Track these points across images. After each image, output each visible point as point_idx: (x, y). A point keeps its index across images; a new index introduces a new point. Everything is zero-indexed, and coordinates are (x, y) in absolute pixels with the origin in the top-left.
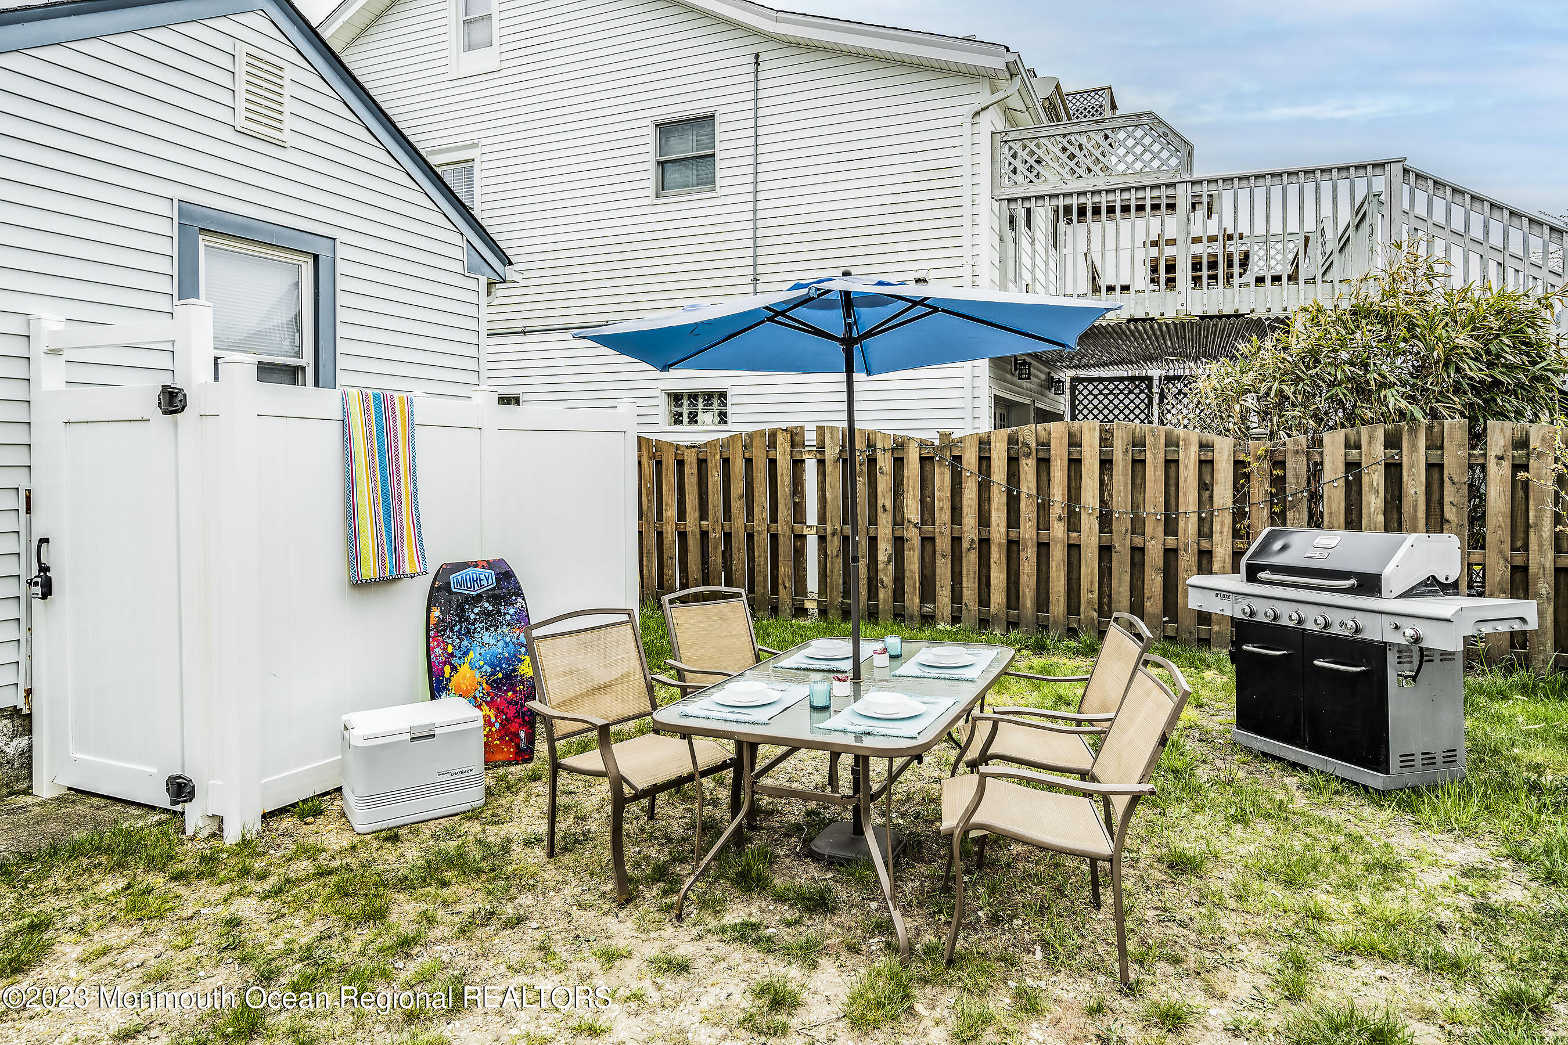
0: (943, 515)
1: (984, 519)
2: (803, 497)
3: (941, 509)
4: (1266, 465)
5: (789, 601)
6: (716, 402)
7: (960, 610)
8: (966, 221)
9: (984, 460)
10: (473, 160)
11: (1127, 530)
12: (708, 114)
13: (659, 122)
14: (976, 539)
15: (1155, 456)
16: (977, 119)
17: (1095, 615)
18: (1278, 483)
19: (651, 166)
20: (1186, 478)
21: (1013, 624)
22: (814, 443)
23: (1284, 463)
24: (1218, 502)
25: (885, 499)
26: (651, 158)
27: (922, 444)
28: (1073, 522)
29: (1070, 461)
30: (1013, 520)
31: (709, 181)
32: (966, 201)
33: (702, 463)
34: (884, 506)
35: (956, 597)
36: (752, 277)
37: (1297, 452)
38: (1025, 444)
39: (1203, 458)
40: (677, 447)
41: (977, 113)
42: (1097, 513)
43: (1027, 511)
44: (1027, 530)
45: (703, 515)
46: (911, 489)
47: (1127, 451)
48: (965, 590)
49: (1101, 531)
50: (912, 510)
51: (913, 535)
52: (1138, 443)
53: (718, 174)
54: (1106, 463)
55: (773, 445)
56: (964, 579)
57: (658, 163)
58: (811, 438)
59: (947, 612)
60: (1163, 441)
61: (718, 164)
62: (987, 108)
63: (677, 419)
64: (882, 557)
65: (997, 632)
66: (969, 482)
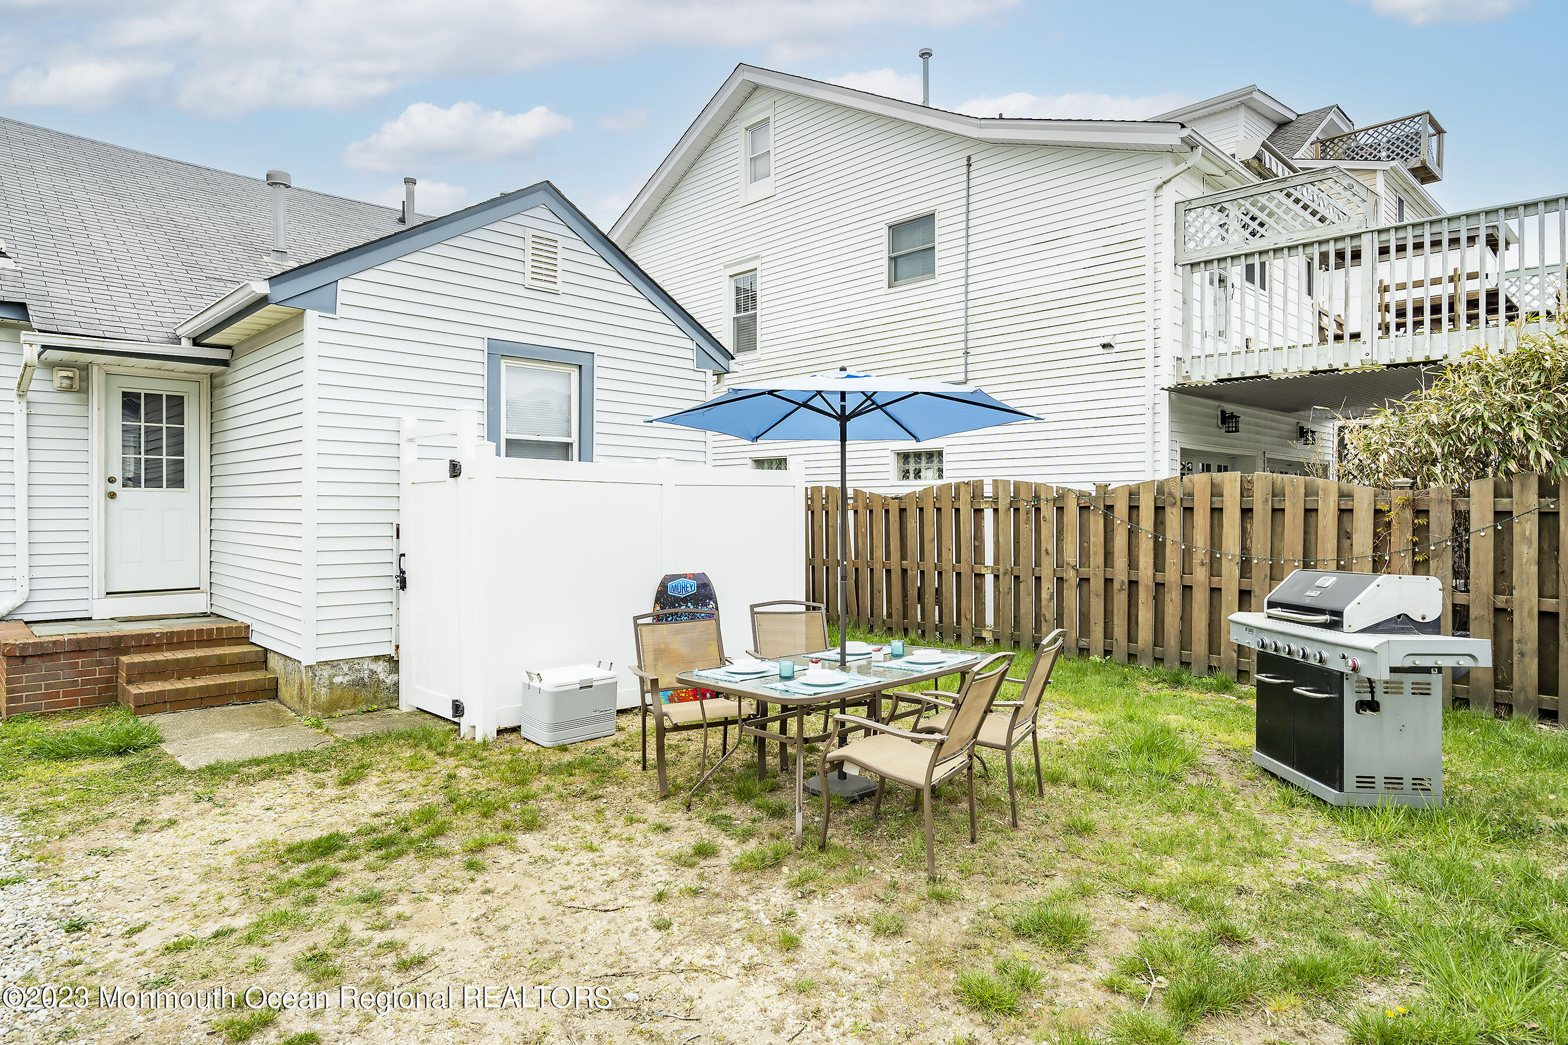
0: (1097, 558)
1: (1132, 564)
2: (982, 541)
3: (1096, 553)
4: (1408, 514)
5: (970, 631)
6: (936, 460)
7: (1112, 645)
8: (1148, 288)
9: (1133, 509)
10: (756, 269)
11: (1266, 576)
12: (929, 213)
13: (890, 224)
14: (1126, 582)
15: (1294, 505)
16: (1160, 193)
17: (1235, 655)
18: (1421, 532)
19: (885, 262)
20: (1325, 527)
21: (1158, 660)
22: (991, 495)
23: (1428, 511)
24: (1357, 550)
25: (1049, 543)
26: (885, 255)
27: (1081, 495)
28: (1214, 567)
29: (1213, 510)
30: (1159, 564)
31: (929, 270)
32: (1148, 270)
33: (902, 511)
34: (1046, 550)
35: (1108, 633)
36: (963, 351)
37: (1441, 501)
38: (1171, 494)
39: (1343, 507)
40: (885, 498)
41: (1160, 187)
42: (1238, 559)
43: (1173, 557)
44: (1172, 574)
45: (903, 557)
46: (1069, 535)
47: (1267, 501)
48: (1115, 627)
49: (1242, 576)
50: (1071, 554)
51: (1071, 576)
52: (1277, 493)
53: (937, 263)
54: (1246, 512)
55: (957, 497)
56: (1115, 617)
57: (890, 258)
58: (988, 491)
59: (1100, 646)
60: (1302, 491)
61: (937, 255)
62: (1170, 180)
63: (905, 475)
64: (1045, 595)
65: (1144, 667)
66: (1120, 530)
